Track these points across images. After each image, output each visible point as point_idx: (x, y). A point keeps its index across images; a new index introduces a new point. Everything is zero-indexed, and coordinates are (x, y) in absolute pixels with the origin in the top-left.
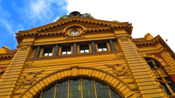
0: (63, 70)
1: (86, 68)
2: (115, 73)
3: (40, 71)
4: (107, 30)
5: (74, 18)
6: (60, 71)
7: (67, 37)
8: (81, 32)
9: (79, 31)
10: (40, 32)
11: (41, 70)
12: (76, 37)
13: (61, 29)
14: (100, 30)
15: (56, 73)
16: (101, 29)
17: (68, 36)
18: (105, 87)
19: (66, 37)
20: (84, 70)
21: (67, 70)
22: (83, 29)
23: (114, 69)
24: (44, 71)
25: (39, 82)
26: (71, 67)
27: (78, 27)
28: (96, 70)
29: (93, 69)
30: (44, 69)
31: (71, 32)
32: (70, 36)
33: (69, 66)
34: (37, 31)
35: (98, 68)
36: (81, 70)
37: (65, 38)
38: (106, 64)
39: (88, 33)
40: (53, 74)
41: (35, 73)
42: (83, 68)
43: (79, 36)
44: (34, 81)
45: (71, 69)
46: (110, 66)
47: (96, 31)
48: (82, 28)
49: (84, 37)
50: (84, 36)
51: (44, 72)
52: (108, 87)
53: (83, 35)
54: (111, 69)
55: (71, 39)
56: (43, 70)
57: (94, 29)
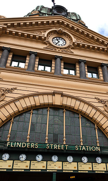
0: (43, 94)
1: (72, 97)
2: (106, 111)
3: (10, 87)
4: (103, 49)
5: (61, 18)
6: (38, 94)
7: (48, 45)
8: (68, 43)
9: (65, 40)
10: (8, 27)
11: (12, 87)
12: (61, 48)
13: (39, 30)
14: (94, 48)
15: (33, 95)
16: (96, 46)
17: (49, 43)
18: (92, 125)
19: (46, 44)
20: (69, 99)
21: (47, 94)
22: (71, 39)
23: (106, 106)
24: (15, 89)
25: (9, 103)
26: (53, 91)
27: (65, 34)
28: (85, 102)
29: (81, 101)
30: (16, 87)
31: (53, 38)
32: (53, 46)
33: (51, 90)
34: (5, 24)
35: (87, 100)
36: (65, 98)
37: (45, 46)
38: (97, 97)
39: (77, 46)
40: (28, 96)
41: (3, 90)
42: (68, 96)
43: (65, 48)
44: (2, 100)
45: (53, 94)
46: (101, 101)
47: (89, 47)
48: (70, 37)
49: (72, 52)
50: (72, 50)
51: (15, 91)
52: (96, 126)
53: (70, 49)
54: (102, 105)
55: (54, 50)
56: (14, 87)
57: (86, 44)
